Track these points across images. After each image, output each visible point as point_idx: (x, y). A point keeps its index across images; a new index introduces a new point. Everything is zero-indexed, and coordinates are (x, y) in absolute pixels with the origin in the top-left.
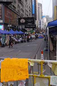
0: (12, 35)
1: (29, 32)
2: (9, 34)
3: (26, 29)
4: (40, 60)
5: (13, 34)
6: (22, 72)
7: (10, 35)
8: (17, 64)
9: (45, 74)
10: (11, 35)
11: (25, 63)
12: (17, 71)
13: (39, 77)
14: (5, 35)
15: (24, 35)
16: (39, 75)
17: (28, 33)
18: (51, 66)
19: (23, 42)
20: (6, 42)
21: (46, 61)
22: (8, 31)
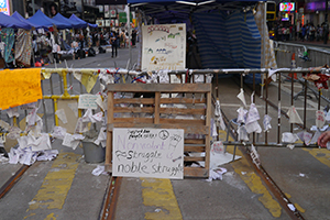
0: (40, 31)
1: (115, 18)
2: (28, 28)
3: (101, 8)
4: (61, 69)
5: (46, 29)
6: (31, 90)
7: (35, 33)
8: (22, 79)
9: (72, 92)
10: (37, 29)
11: (35, 76)
12: (24, 90)
13: (63, 99)
14: (16, 32)
15: (88, 29)
16: (62, 96)
17: (108, 25)
18: (78, 78)
19: (84, 57)
20: (16, 57)
21: (70, 69)
22: (27, 16)
